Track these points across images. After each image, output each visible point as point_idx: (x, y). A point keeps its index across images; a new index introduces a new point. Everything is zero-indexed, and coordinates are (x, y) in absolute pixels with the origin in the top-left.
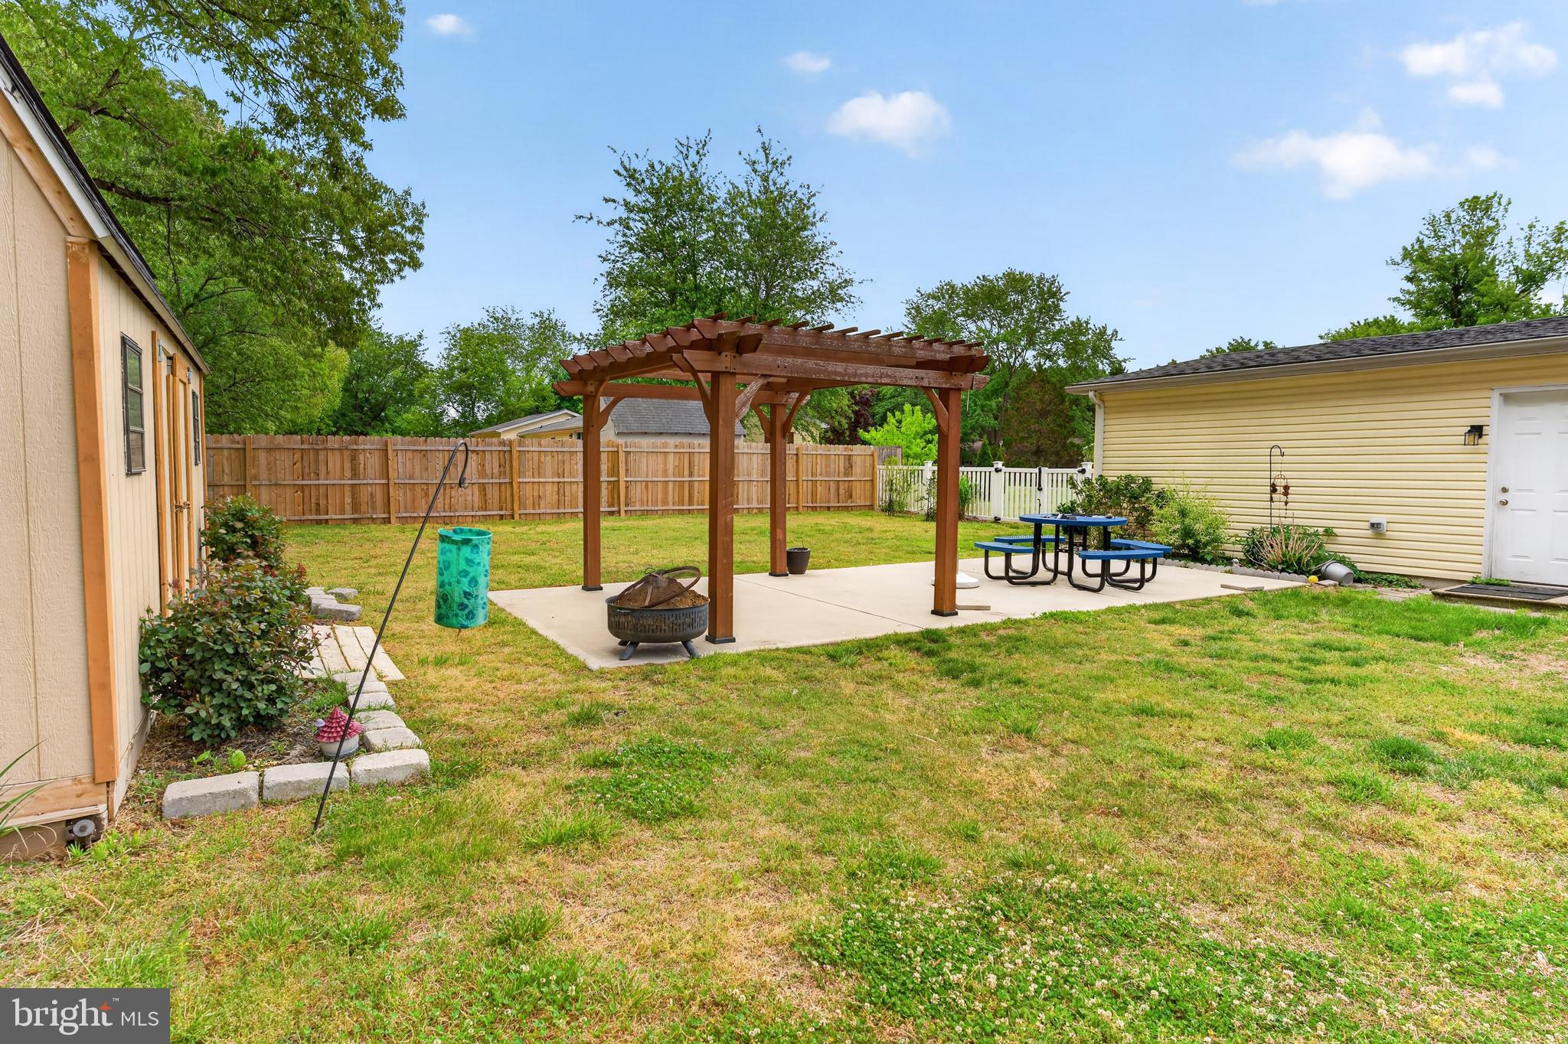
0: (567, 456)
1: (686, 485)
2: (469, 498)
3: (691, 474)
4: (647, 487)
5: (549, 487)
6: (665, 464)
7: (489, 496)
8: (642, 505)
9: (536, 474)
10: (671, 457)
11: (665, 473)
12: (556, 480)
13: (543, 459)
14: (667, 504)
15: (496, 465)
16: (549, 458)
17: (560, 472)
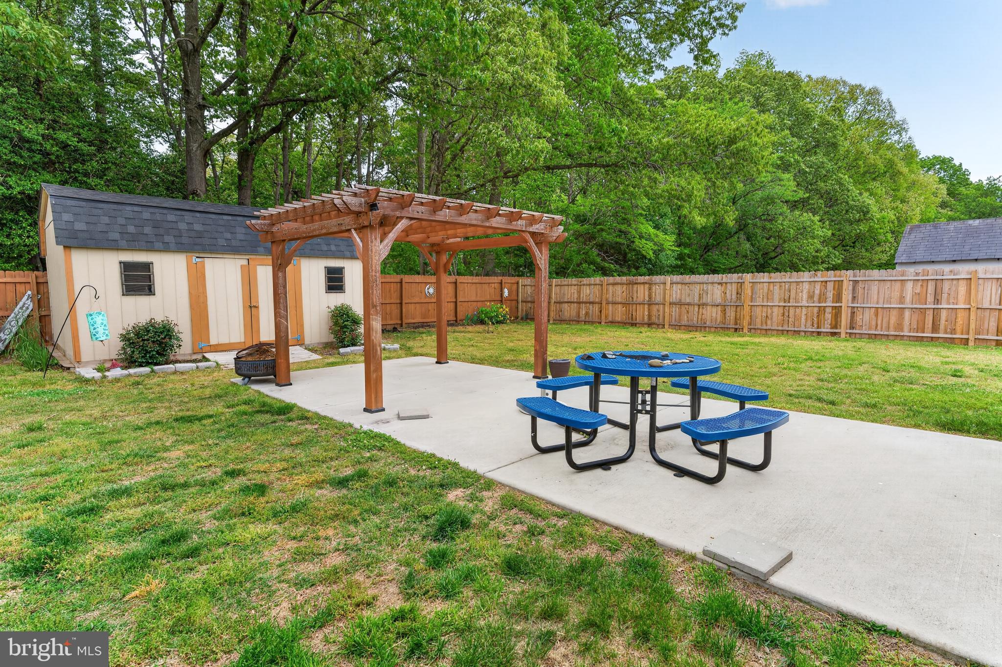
0: (794, 286)
1: (930, 314)
2: (714, 315)
3: (937, 301)
4: (877, 315)
5: (775, 310)
6: (902, 291)
7: (728, 314)
8: (870, 329)
9: (765, 300)
10: (909, 285)
11: (902, 299)
12: (782, 304)
13: (771, 288)
14: (902, 330)
15: (734, 293)
16: (777, 288)
17: (787, 297)
